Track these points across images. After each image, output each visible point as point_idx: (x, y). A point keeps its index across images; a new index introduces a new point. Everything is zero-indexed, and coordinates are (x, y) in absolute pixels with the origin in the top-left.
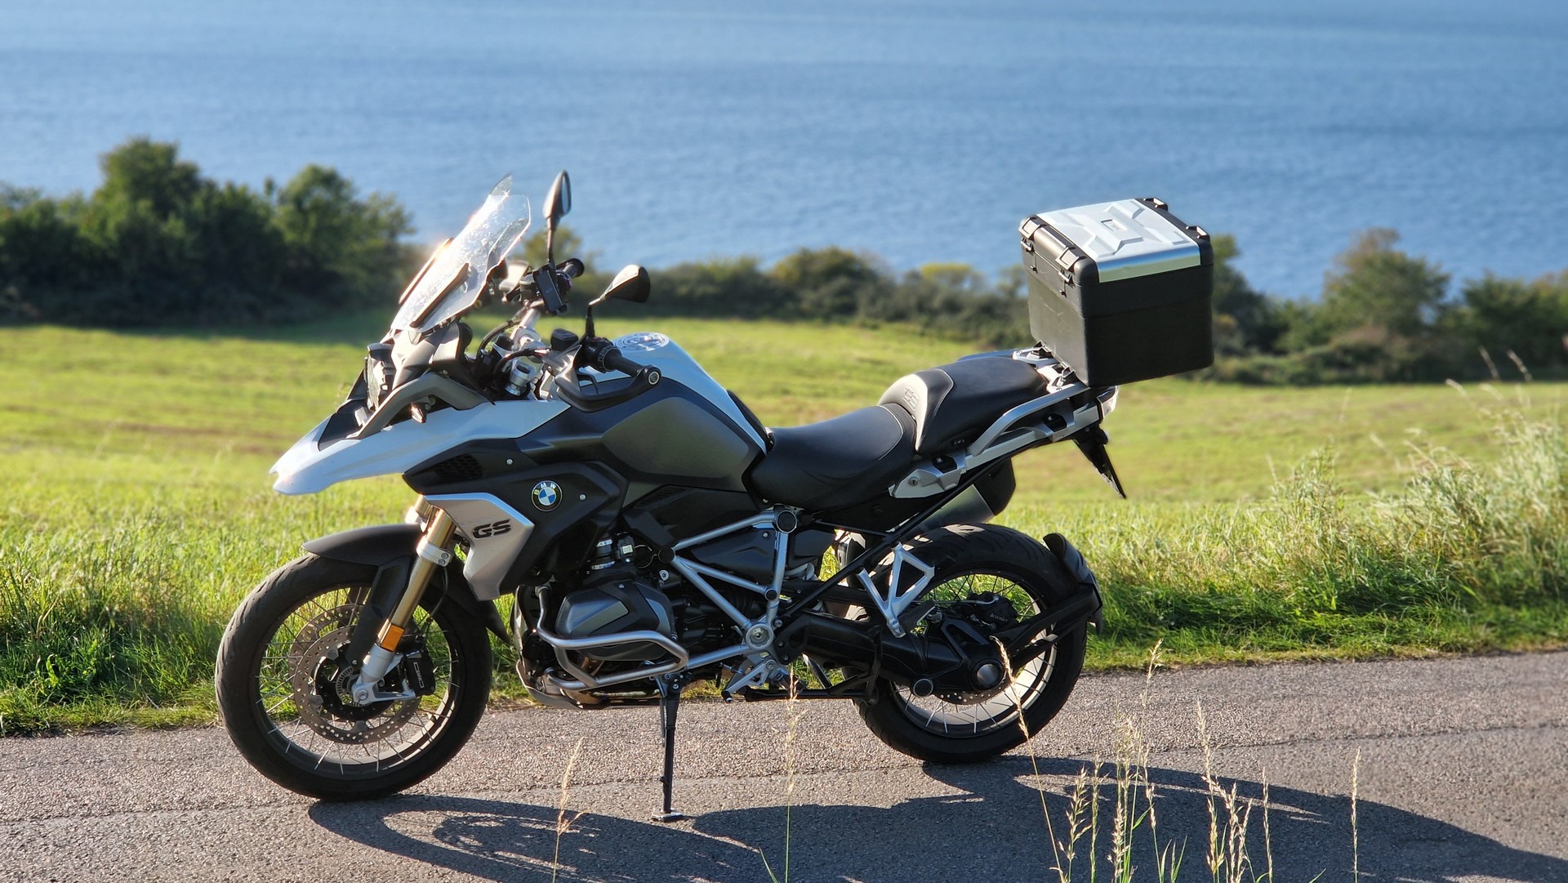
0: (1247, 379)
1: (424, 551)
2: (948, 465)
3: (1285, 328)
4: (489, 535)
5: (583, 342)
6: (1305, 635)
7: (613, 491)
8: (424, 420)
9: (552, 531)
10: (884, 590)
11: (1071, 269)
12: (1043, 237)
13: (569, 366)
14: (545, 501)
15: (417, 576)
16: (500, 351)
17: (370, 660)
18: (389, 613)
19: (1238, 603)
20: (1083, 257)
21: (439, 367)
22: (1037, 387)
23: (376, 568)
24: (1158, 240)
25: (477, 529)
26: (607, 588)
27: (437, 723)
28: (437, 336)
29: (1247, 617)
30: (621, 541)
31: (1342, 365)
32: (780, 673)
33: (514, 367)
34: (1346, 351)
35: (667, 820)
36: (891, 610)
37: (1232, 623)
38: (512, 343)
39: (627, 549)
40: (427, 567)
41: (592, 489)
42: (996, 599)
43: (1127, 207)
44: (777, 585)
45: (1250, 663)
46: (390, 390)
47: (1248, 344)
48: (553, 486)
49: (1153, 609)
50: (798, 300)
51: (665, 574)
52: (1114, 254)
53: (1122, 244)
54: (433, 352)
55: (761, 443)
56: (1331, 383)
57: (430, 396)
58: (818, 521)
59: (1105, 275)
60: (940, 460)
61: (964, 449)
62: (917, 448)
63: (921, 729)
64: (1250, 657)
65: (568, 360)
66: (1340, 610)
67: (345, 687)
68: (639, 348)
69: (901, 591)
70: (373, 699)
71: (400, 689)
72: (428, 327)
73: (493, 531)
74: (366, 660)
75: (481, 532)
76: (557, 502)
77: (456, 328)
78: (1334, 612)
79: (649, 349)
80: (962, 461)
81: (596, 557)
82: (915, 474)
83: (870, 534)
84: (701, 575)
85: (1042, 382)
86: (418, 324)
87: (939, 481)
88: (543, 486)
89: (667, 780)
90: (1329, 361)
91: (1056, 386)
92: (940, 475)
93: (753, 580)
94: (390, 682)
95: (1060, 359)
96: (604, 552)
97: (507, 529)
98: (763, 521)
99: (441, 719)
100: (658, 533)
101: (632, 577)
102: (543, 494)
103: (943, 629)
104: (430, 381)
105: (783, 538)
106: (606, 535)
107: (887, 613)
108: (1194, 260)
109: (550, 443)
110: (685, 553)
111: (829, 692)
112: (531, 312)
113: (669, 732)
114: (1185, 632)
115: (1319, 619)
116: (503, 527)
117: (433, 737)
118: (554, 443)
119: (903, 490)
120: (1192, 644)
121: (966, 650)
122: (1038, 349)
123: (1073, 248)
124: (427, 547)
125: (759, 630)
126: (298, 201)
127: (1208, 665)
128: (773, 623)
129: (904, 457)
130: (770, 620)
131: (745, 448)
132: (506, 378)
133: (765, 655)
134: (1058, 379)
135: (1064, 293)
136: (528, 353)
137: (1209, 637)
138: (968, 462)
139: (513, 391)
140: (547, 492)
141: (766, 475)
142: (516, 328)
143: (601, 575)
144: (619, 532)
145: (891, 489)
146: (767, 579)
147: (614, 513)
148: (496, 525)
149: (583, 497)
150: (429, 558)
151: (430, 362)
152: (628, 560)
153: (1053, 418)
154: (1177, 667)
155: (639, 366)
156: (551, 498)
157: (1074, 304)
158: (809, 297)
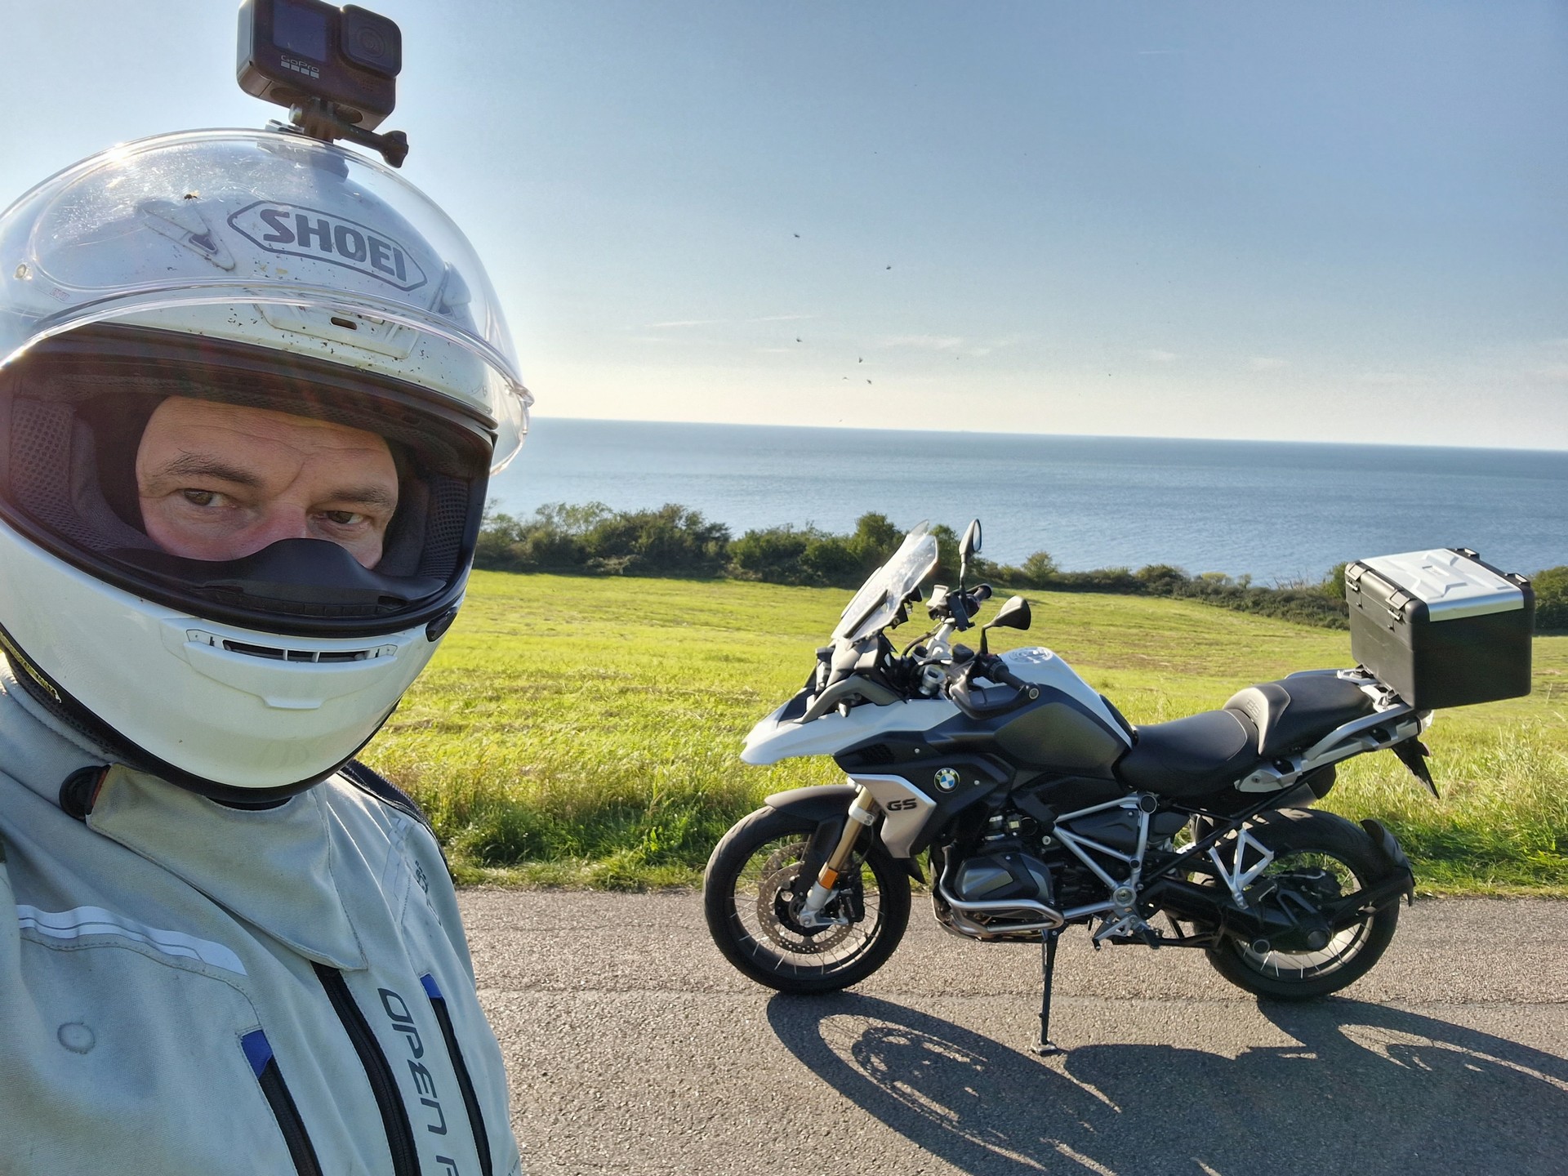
1: (854, 813)
2: (1286, 768)
4: (899, 809)
5: (978, 658)
6: (1538, 871)
7: (1001, 778)
8: (847, 716)
9: (952, 809)
10: (1229, 865)
11: (1403, 609)
12: (1368, 579)
13: (963, 678)
14: (945, 785)
15: (849, 833)
16: (917, 658)
17: (812, 894)
18: (827, 858)
19: (1480, 841)
20: (1413, 598)
21: (862, 672)
22: (1364, 706)
23: (817, 823)
24: (1480, 585)
25: (890, 804)
26: (997, 858)
27: (869, 940)
28: (862, 646)
29: (1488, 853)
30: (1009, 818)
32: (1141, 926)
33: (925, 672)
35: (1044, 1054)
36: (1237, 884)
37: (1477, 857)
38: (926, 651)
39: (1014, 825)
40: (855, 826)
41: (985, 777)
42: (1323, 874)
43: (1443, 556)
44: (1139, 858)
45: (1500, 897)
46: (825, 688)
48: (952, 772)
49: (1414, 842)
50: (1147, 587)
51: (1047, 840)
52: (1442, 596)
53: (1448, 588)
54: (858, 659)
55: (1127, 740)
57: (856, 694)
58: (1175, 805)
59: (1435, 615)
60: (1279, 762)
61: (1300, 754)
62: (1260, 751)
63: (1254, 972)
64: (1499, 891)
65: (964, 673)
66: (1558, 851)
67: (795, 910)
68: (1028, 660)
69: (1244, 868)
70: (815, 923)
71: (836, 916)
72: (856, 638)
73: (903, 807)
74: (810, 893)
75: (893, 806)
76: (958, 786)
77: (876, 641)
78: (1553, 852)
79: (1036, 662)
80: (1299, 765)
81: (990, 829)
82: (1257, 774)
83: (1219, 819)
84: (1077, 843)
85: (1366, 700)
86: (849, 635)
87: (1279, 781)
88: (944, 771)
89: (1045, 1017)
91: (1382, 707)
92: (1279, 776)
93: (1117, 850)
94: (828, 911)
95: (1382, 681)
96: (996, 826)
97: (914, 806)
98: (1129, 802)
99: (871, 938)
100: (1041, 812)
101: (1018, 850)
102: (944, 779)
103: (1278, 898)
104: (855, 680)
105: (1145, 818)
106: (998, 812)
107: (1232, 887)
108: (1518, 603)
109: (950, 737)
110: (1065, 825)
111: (1181, 941)
112: (946, 626)
113: (1049, 969)
114: (1443, 864)
115: (1542, 858)
116: (911, 804)
117: (865, 950)
118: (953, 737)
119: (1246, 785)
120: (1449, 874)
121: (1297, 916)
122: (1360, 670)
123: (1401, 590)
124: (856, 810)
125: (1124, 892)
127: (1467, 896)
128: (1136, 885)
129: (1249, 759)
130: (1134, 883)
131: (1114, 744)
132: (919, 680)
133: (1129, 909)
134: (1382, 699)
135: (1392, 628)
136: (936, 662)
137: (1462, 869)
138: (1302, 766)
139: (924, 692)
140: (948, 778)
141: (1131, 765)
142: (931, 640)
143: (992, 846)
144: (1009, 810)
145: (1236, 783)
146: (1131, 850)
147: (1004, 795)
148: (905, 802)
149: (977, 782)
150: (857, 819)
151: (855, 667)
152: (1015, 834)
153: (1380, 733)
154: (1442, 897)
155: (1023, 682)
156: (950, 783)
157: (1403, 639)
158: (1152, 586)
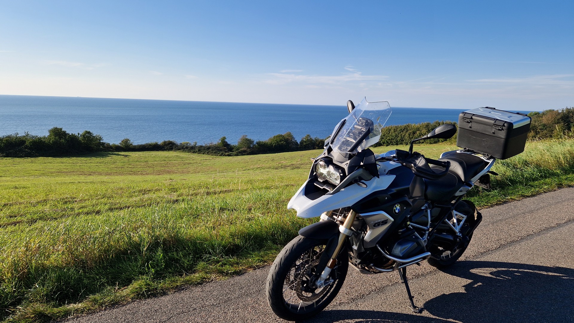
0: (229, 155)
1: (343, 231)
2: (468, 185)
3: (233, 148)
4: (379, 226)
9: (399, 221)
11: (504, 126)
12: (476, 117)
14: (397, 211)
15: (341, 241)
17: (324, 273)
20: (506, 122)
23: (328, 239)
26: (409, 238)
31: (241, 153)
34: (242, 151)
36: (458, 229)
39: (408, 223)
40: (344, 237)
44: (429, 226)
46: (346, 176)
47: (228, 151)
48: (399, 205)
53: (509, 118)
56: (240, 155)
57: (359, 177)
58: (436, 205)
59: (514, 126)
60: (465, 184)
62: (463, 181)
67: (312, 282)
69: (458, 225)
71: (329, 279)
73: (381, 224)
75: (376, 225)
86: (352, 150)
88: (397, 206)
90: (240, 152)
91: (488, 160)
93: (423, 225)
97: (387, 222)
98: (424, 206)
102: (397, 209)
104: (360, 170)
105: (429, 211)
116: (385, 222)
119: (458, 194)
122: (466, 149)
123: (497, 120)
126: (84, 136)
129: (461, 184)
135: (493, 133)
143: (407, 234)
146: (426, 225)
148: (383, 222)
149: (405, 208)
150: (346, 233)
151: (362, 164)
156: (399, 210)
157: (501, 136)
158: (166, 147)
